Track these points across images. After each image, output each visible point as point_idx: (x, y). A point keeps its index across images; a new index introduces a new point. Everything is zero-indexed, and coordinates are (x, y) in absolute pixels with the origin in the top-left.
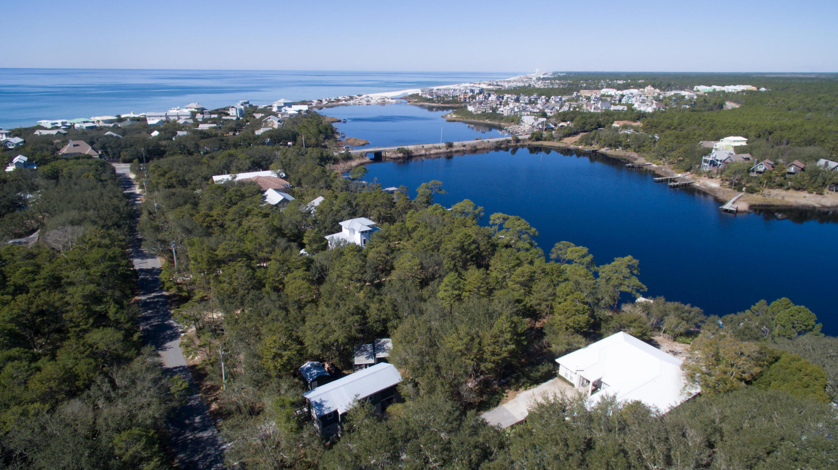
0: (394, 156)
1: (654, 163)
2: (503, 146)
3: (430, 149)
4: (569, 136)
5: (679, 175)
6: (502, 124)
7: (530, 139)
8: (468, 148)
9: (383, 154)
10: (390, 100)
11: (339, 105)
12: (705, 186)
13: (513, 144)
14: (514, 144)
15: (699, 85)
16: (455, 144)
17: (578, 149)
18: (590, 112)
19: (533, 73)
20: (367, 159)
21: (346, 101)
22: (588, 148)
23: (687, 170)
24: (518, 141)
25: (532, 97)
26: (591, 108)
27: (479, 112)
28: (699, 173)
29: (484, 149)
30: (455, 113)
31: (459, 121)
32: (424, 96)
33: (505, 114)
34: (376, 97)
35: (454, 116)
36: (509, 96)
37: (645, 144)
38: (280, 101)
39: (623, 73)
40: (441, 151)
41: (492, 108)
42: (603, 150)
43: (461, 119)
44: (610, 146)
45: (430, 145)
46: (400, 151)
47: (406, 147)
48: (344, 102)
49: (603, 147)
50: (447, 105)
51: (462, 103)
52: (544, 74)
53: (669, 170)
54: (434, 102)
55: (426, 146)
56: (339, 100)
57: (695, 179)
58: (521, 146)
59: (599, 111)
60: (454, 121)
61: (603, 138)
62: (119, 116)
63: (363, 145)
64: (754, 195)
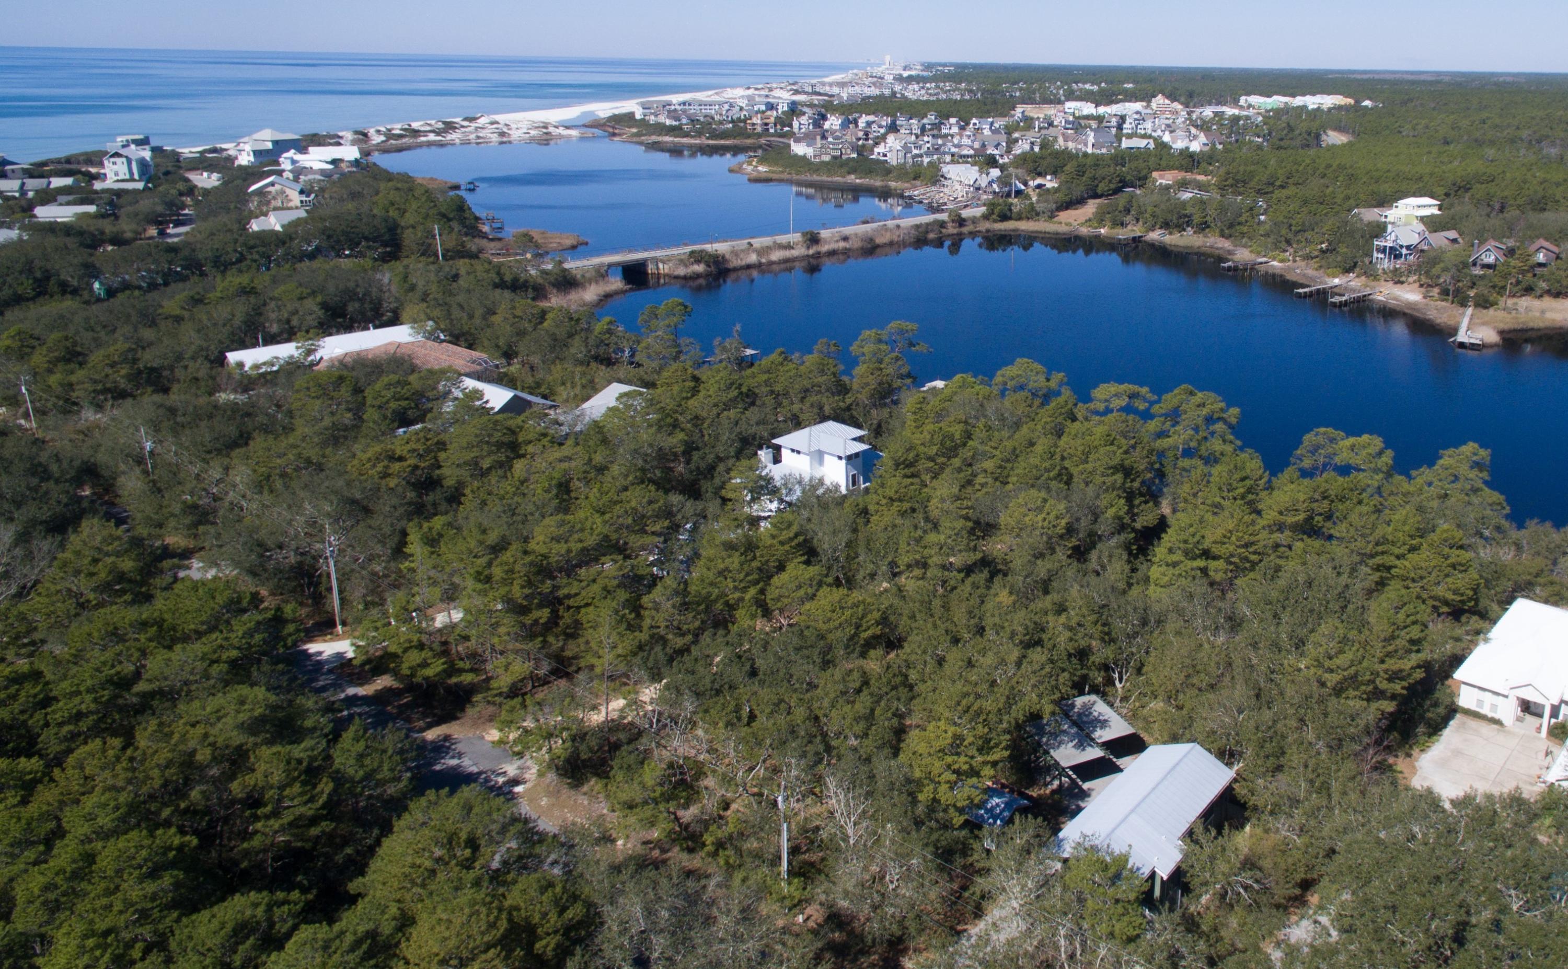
0: (681, 271)
1: (1274, 259)
2: (931, 236)
3: (768, 249)
4: (1067, 208)
5: (1337, 281)
6: (893, 184)
7: (986, 217)
8: (855, 244)
9: (651, 268)
10: (561, 131)
11: (420, 145)
12: (1395, 299)
13: (951, 229)
14: (955, 231)
15: (1248, 94)
16: (824, 234)
17: (1098, 237)
18: (1086, 155)
19: (879, 65)
20: (616, 283)
21: (437, 132)
22: (1123, 234)
23: (1348, 271)
24: (961, 222)
25: (925, 121)
26: (1086, 145)
27: (827, 158)
28: (1371, 273)
29: (891, 244)
30: (762, 161)
31: (781, 181)
32: (652, 119)
33: (893, 160)
34: (518, 122)
35: (761, 168)
36: (871, 118)
37: (1242, 219)
38: (257, 136)
39: (1078, 68)
40: (795, 253)
41: (855, 148)
42: (1155, 236)
43: (785, 176)
44: (1166, 225)
45: (766, 241)
46: (697, 257)
47: (708, 247)
48: (432, 137)
49: (1152, 229)
50: (722, 142)
51: (759, 136)
52: (905, 68)
53: (1310, 272)
54: (687, 135)
55: (758, 242)
56: (416, 133)
57: (1373, 288)
58: (971, 233)
59: (1104, 151)
60: (767, 180)
61: (1150, 209)
63: (574, 247)
64: (1491, 311)
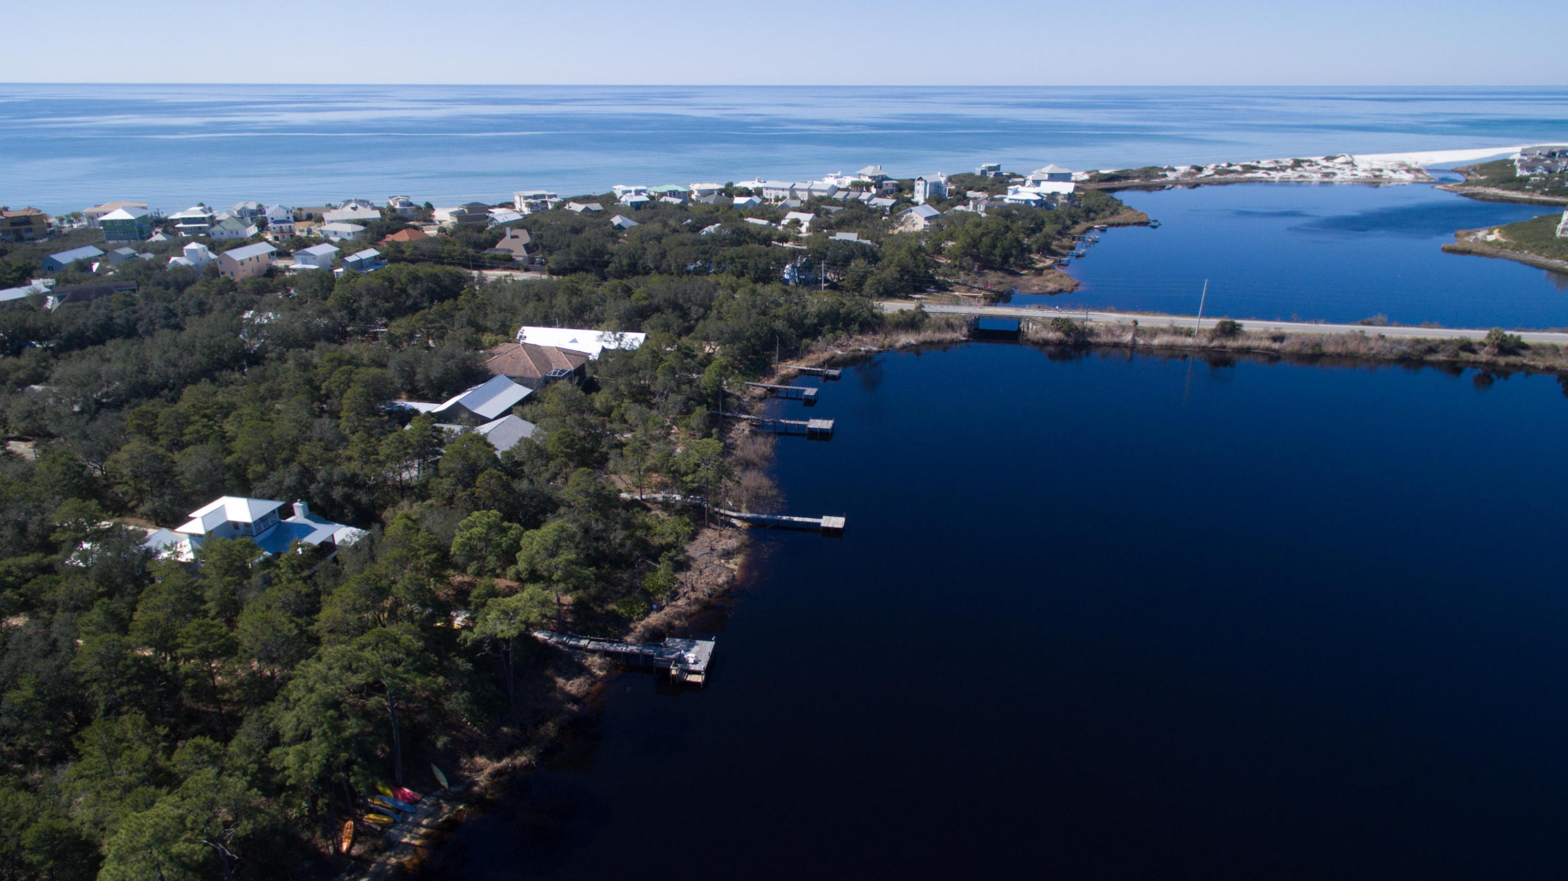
3: (1154, 332)
9: (1022, 326)
10: (1398, 175)
20: (960, 335)
30: (1505, 228)
34: (1366, 163)
35: (1492, 237)
46: (1057, 325)
62: (730, 185)
